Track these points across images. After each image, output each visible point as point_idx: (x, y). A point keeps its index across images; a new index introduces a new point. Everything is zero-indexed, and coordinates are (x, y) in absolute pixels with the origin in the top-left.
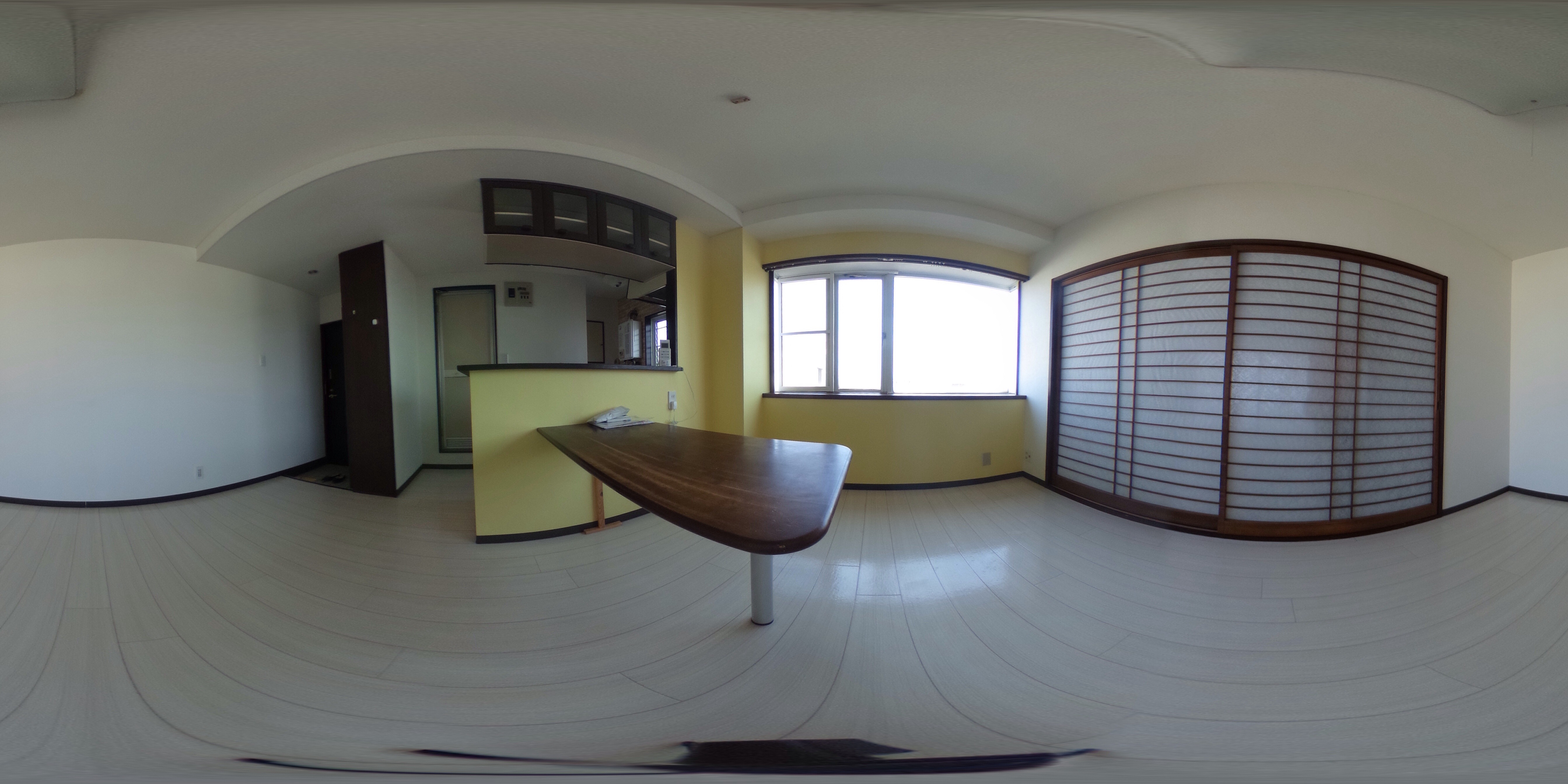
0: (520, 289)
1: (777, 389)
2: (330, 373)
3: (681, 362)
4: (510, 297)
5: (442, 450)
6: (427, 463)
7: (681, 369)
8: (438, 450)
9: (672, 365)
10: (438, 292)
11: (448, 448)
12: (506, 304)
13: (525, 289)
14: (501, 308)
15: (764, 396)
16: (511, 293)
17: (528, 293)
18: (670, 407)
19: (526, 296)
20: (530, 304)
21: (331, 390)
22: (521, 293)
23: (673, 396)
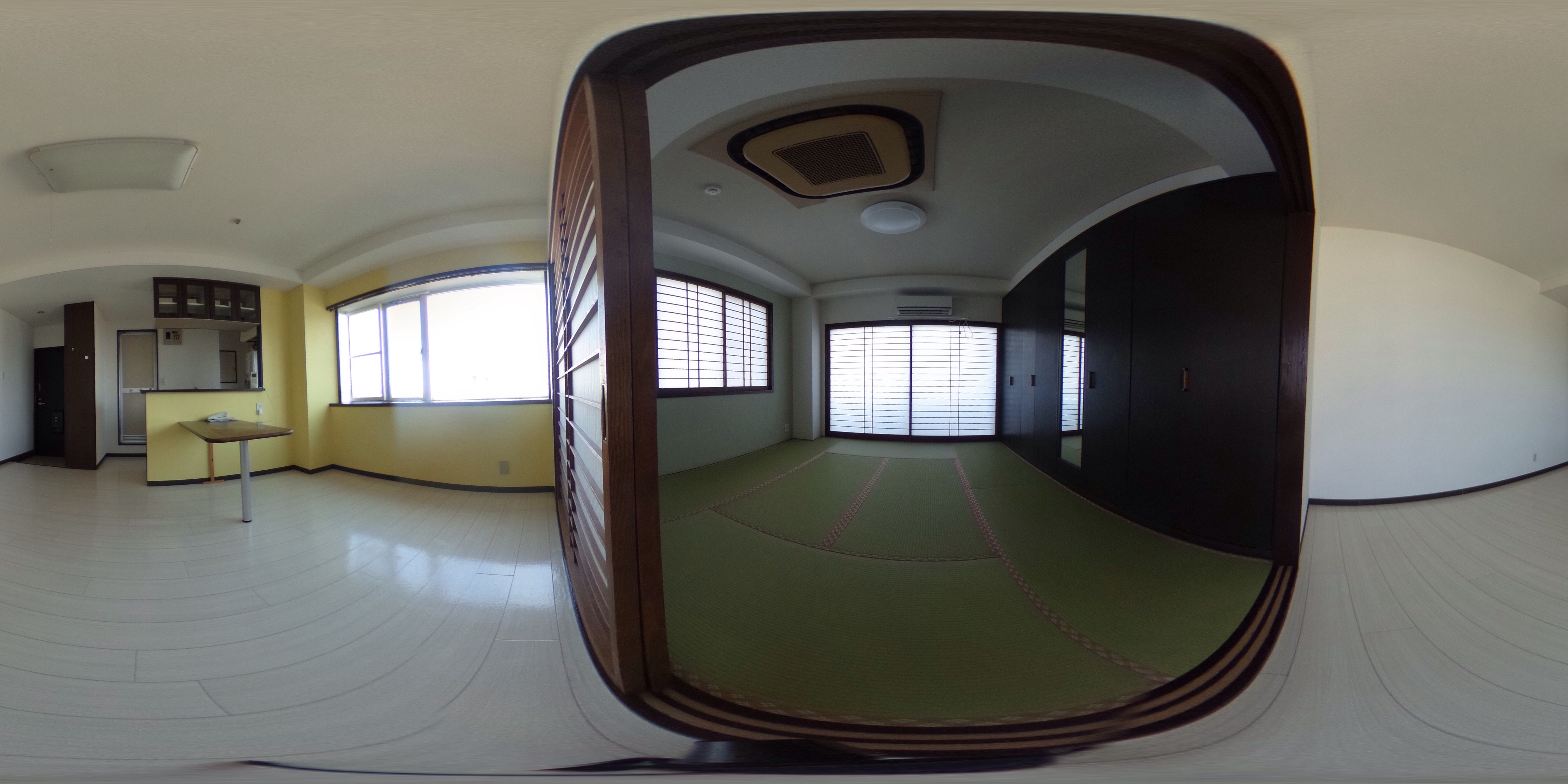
0: (173, 332)
1: (346, 400)
2: (40, 386)
3: (265, 385)
4: (167, 338)
5: (120, 444)
6: (109, 452)
7: (264, 390)
8: (117, 443)
9: (259, 387)
10: (119, 332)
11: (124, 442)
12: (165, 343)
13: (176, 332)
14: (161, 346)
15: (331, 405)
16: (168, 336)
17: (179, 336)
18: (258, 413)
19: (178, 337)
20: (180, 343)
21: (40, 399)
22: (174, 336)
23: (260, 406)
